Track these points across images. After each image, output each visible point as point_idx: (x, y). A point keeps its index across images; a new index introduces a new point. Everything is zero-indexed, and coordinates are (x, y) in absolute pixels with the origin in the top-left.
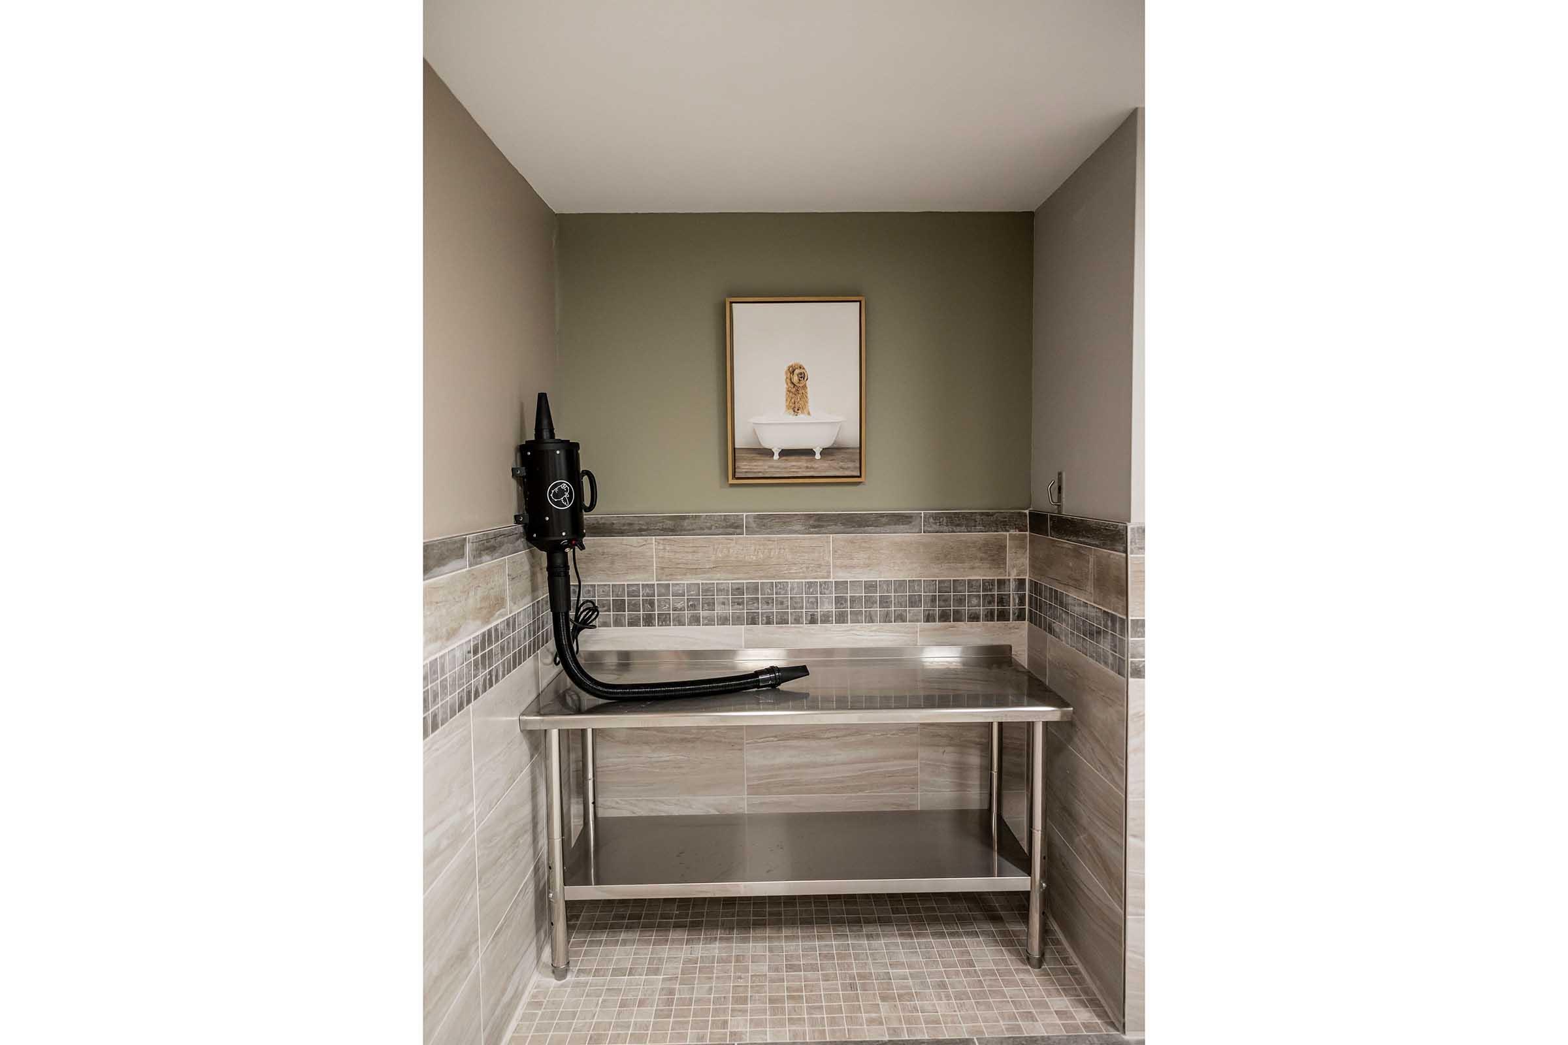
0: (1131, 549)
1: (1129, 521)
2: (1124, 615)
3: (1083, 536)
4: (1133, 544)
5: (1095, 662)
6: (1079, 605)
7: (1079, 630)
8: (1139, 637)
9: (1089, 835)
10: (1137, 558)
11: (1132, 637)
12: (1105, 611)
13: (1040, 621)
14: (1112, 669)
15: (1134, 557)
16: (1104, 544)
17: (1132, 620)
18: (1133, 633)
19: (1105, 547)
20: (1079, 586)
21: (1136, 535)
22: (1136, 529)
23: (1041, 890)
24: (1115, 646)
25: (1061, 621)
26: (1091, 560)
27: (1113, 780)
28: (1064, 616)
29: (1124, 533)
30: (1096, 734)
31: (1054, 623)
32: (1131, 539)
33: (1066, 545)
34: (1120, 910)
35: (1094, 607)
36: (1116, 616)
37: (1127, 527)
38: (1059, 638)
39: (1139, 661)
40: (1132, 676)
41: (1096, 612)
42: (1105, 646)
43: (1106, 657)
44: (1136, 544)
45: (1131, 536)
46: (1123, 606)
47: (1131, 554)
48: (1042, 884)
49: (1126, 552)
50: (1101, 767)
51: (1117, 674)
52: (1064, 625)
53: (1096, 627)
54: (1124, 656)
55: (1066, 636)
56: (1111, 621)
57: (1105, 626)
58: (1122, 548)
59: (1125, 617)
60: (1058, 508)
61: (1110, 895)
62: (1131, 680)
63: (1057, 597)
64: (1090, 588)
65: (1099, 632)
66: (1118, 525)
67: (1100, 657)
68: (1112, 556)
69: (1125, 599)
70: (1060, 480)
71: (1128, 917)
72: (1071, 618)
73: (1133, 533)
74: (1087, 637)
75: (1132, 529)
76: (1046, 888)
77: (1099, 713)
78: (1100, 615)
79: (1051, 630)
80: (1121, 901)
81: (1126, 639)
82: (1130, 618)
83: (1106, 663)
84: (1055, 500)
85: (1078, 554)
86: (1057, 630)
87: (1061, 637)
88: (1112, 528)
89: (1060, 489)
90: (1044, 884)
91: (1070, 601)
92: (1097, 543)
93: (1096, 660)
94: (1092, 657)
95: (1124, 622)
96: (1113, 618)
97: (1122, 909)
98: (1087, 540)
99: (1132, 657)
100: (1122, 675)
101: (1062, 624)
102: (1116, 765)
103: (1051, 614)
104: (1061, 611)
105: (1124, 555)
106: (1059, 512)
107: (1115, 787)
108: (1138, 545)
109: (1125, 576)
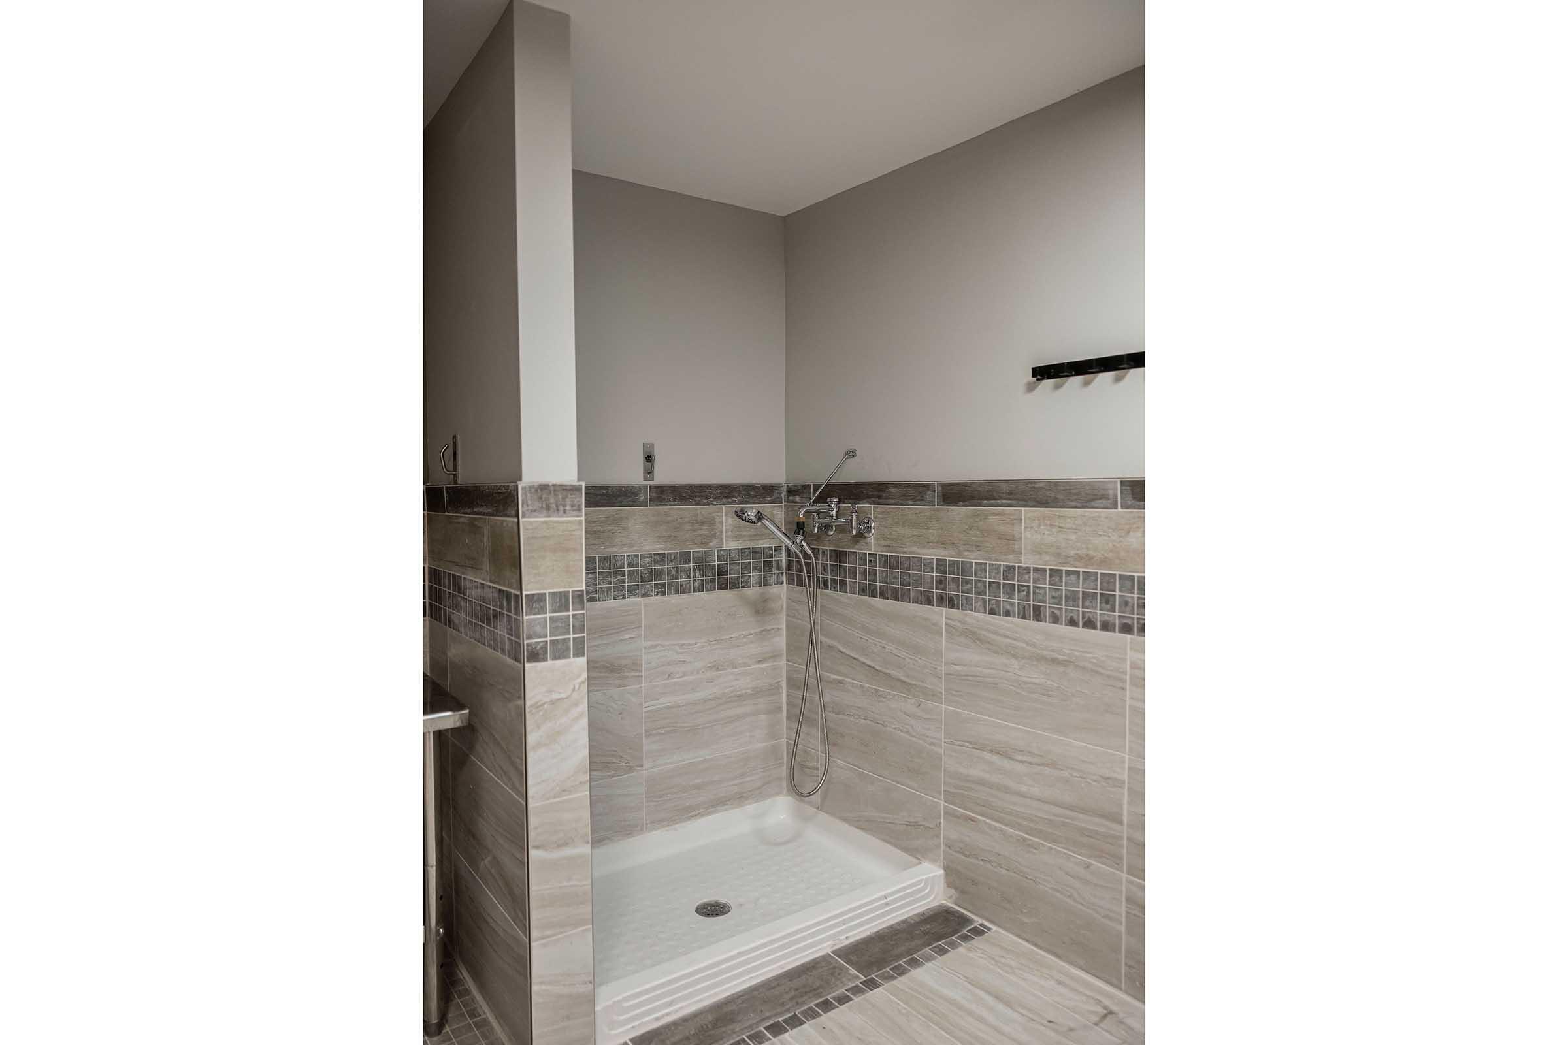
0: (523, 512)
1: (520, 479)
2: (518, 591)
3: (478, 505)
4: (525, 506)
5: (493, 651)
6: (477, 587)
7: (477, 617)
8: (534, 614)
9: (494, 858)
10: (529, 522)
11: (526, 615)
12: (500, 590)
13: (440, 616)
14: (509, 657)
15: (526, 521)
16: (497, 511)
17: (526, 595)
18: (528, 609)
19: (498, 514)
20: (475, 568)
21: (529, 495)
22: (527, 489)
23: (438, 938)
24: (511, 630)
25: (460, 609)
26: (486, 532)
27: (514, 788)
28: (462, 603)
29: (515, 493)
30: (497, 736)
31: (453, 613)
32: (523, 500)
33: (462, 520)
34: (525, 938)
35: (490, 587)
36: (511, 593)
37: (517, 486)
38: (459, 631)
39: (536, 642)
40: (528, 661)
41: (492, 592)
42: (501, 630)
43: (503, 643)
44: (528, 505)
45: (522, 496)
46: (517, 581)
47: (523, 517)
48: (439, 931)
49: (517, 516)
50: (503, 773)
51: (514, 662)
52: (463, 615)
53: (493, 610)
54: (519, 638)
55: (465, 627)
56: (507, 600)
57: (502, 607)
58: (513, 512)
59: (519, 593)
60: (454, 477)
61: (514, 922)
62: (527, 665)
63: (456, 582)
64: (486, 566)
65: (495, 616)
66: (508, 486)
67: (498, 645)
68: (505, 524)
69: (518, 570)
70: (455, 443)
71: (532, 944)
72: (470, 604)
73: (524, 494)
74: (484, 623)
75: (523, 488)
76: (445, 934)
77: (497, 709)
78: (496, 595)
79: (451, 623)
80: (525, 925)
81: (521, 618)
82: (524, 593)
83: (503, 651)
84: (451, 468)
85: (474, 528)
86: (456, 621)
87: (460, 629)
88: (504, 490)
89: (455, 454)
90: (441, 930)
91: (468, 584)
92: (490, 511)
93: (494, 649)
94: (489, 646)
95: (518, 598)
96: (508, 595)
97: (526, 937)
98: (481, 510)
99: (527, 639)
100: (518, 661)
101: (461, 613)
102: (517, 769)
103: (450, 603)
104: (460, 599)
105: (516, 520)
106: (456, 482)
107: (515, 794)
108: (531, 508)
109: (517, 544)
